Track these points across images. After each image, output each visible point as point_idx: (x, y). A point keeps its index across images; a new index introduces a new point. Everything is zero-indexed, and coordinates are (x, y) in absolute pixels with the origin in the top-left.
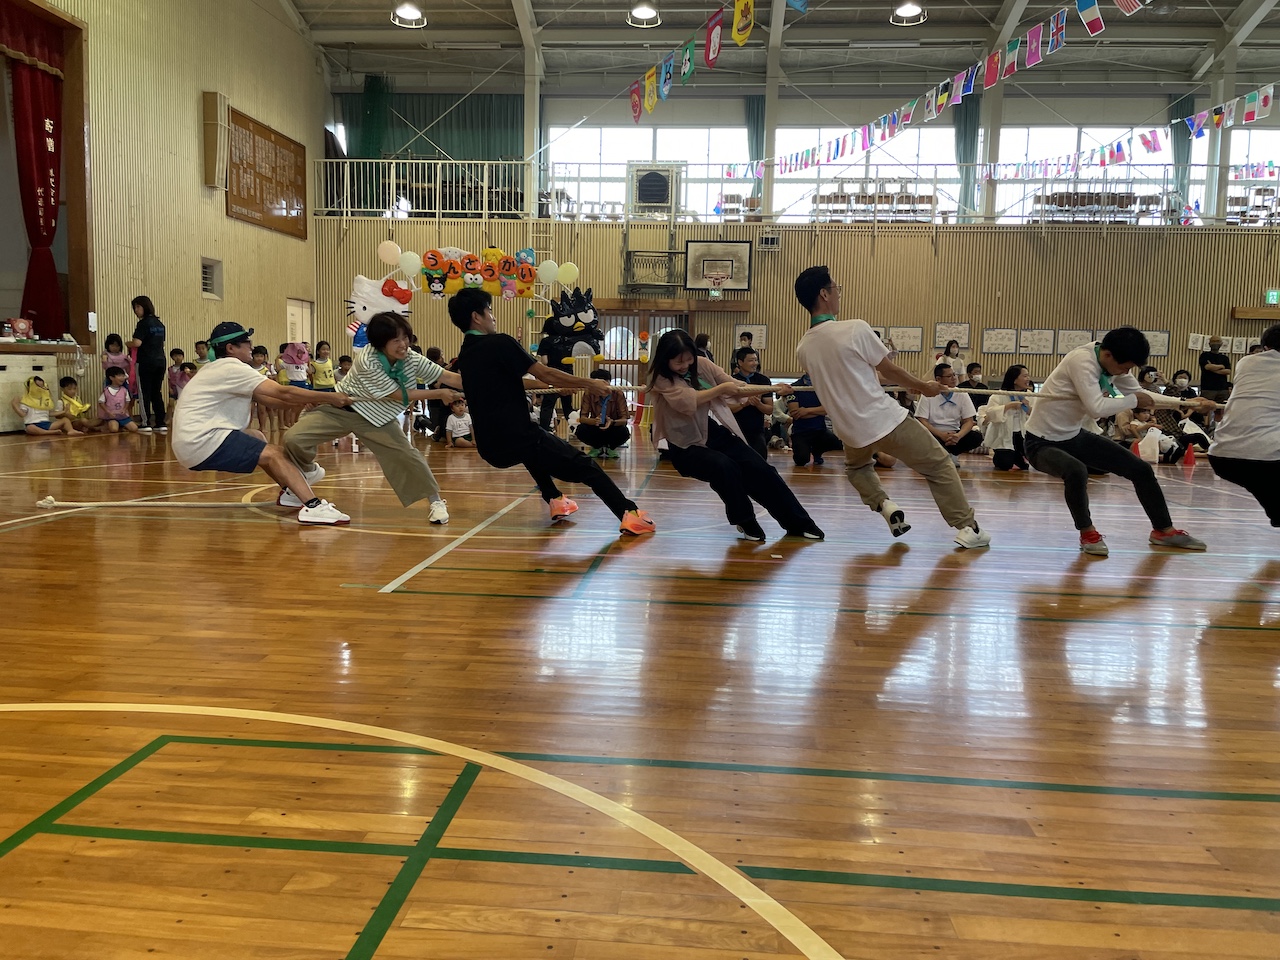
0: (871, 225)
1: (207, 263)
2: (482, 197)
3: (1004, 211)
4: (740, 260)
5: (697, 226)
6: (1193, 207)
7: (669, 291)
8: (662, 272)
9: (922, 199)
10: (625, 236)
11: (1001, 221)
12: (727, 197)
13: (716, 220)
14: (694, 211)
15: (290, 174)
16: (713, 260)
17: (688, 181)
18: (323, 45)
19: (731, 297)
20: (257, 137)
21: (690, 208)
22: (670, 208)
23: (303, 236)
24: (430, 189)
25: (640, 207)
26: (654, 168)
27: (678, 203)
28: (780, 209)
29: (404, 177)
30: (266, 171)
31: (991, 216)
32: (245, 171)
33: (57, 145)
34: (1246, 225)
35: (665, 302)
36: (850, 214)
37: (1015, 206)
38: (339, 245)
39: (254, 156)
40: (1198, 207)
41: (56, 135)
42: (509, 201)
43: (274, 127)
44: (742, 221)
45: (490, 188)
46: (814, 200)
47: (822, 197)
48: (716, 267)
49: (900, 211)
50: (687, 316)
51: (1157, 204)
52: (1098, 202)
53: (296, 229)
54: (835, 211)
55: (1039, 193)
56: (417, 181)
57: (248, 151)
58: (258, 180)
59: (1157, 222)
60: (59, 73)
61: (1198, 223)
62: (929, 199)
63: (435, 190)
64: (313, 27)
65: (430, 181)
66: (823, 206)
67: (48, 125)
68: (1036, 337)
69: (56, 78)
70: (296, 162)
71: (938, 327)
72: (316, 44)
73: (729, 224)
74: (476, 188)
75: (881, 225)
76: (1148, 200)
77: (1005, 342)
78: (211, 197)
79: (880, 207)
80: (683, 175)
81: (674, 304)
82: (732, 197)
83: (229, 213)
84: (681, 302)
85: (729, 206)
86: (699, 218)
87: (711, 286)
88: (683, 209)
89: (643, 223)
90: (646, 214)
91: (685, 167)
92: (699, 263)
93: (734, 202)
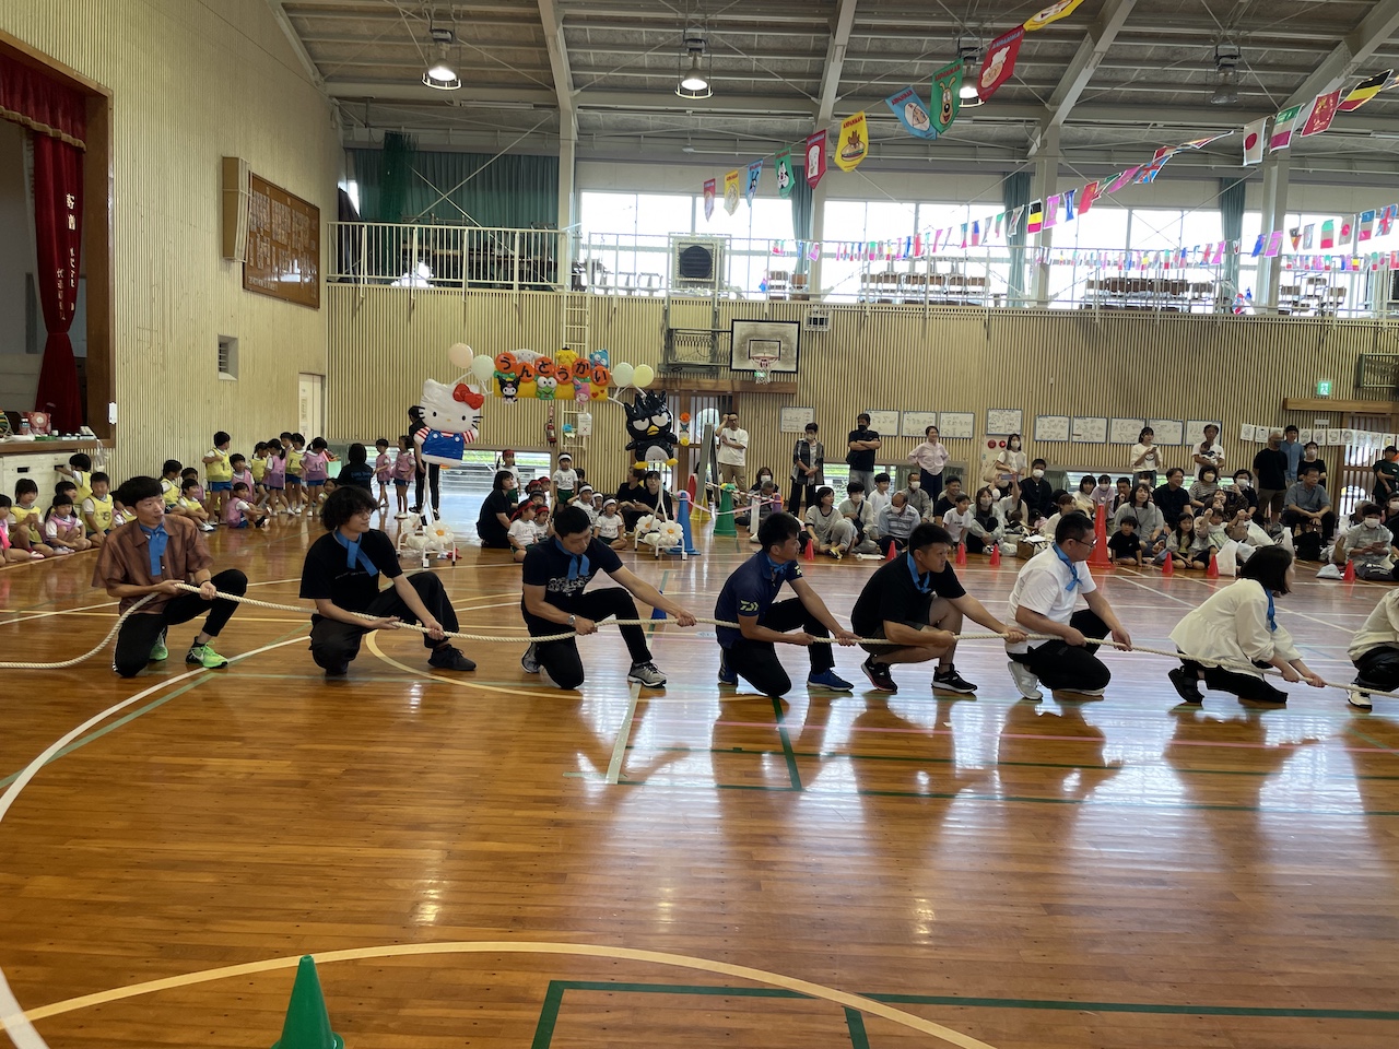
0: (923, 306)
1: (224, 341)
2: (512, 266)
3: (1057, 295)
4: (788, 341)
5: (741, 302)
6: (1245, 294)
7: (712, 370)
8: (705, 351)
9: (974, 281)
10: (666, 312)
11: (1052, 306)
12: (773, 274)
13: (762, 297)
14: (738, 287)
15: (305, 239)
16: (760, 341)
17: (732, 253)
18: (337, 98)
19: (777, 378)
20: (273, 202)
21: (733, 284)
22: (714, 283)
23: (315, 305)
24: (455, 257)
25: (681, 282)
26: (697, 241)
27: (722, 276)
28: (827, 287)
29: (428, 244)
30: (282, 239)
31: (1044, 300)
32: (262, 240)
33: (78, 223)
34: (1296, 314)
35: (707, 383)
36: (899, 294)
37: (1068, 290)
38: (354, 314)
39: (271, 223)
40: (1249, 295)
41: (78, 212)
42: (541, 271)
43: (290, 189)
44: (787, 299)
45: (521, 257)
46: (864, 278)
47: (872, 276)
48: (762, 348)
49: (952, 293)
50: (731, 397)
51: (1210, 291)
52: (1152, 290)
53: (305, 297)
54: (886, 291)
55: (1092, 278)
56: (442, 247)
57: (264, 217)
58: (274, 248)
59: (1210, 310)
60: (83, 145)
61: (1250, 312)
62: (982, 281)
63: (462, 257)
64: (329, 79)
65: (455, 248)
66: (873, 286)
67: (70, 202)
68: (1089, 425)
69: (79, 151)
70: (310, 225)
71: (990, 413)
72: (331, 97)
73: (775, 302)
74: (506, 257)
75: (933, 306)
76: (1202, 288)
77: (1058, 430)
78: (228, 269)
79: (931, 288)
80: (727, 248)
81: (717, 384)
82: (778, 273)
83: (246, 285)
84: (725, 382)
85: (774, 283)
86: (744, 294)
87: (758, 367)
88: (726, 284)
89: (684, 298)
90: (689, 288)
91: (730, 241)
92: (745, 342)
93: (781, 279)
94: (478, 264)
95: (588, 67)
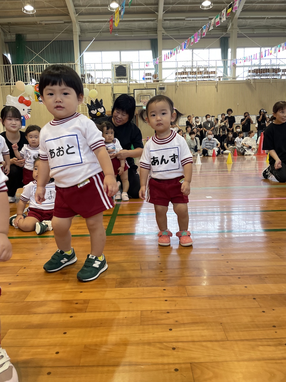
0: (196, 82)
3: (239, 76)
4: (152, 95)
5: (137, 84)
9: (212, 73)
10: (112, 89)
11: (238, 79)
12: (146, 74)
13: (143, 82)
14: (135, 79)
16: (143, 96)
17: (134, 70)
22: (127, 78)
25: (117, 78)
26: (122, 64)
27: (130, 76)
28: (165, 78)
31: (235, 77)
36: (188, 78)
37: (242, 74)
44: (152, 82)
46: (176, 74)
47: (179, 73)
48: (144, 98)
49: (205, 77)
52: (269, 72)
54: (183, 78)
55: (250, 69)
66: (179, 76)
73: (148, 83)
75: (199, 82)
76: (284, 70)
79: (198, 76)
80: (131, 68)
82: (148, 74)
85: (147, 77)
86: (137, 81)
87: (143, 104)
88: (132, 78)
89: (118, 84)
90: (119, 81)
91: (132, 64)
92: (139, 97)
93: (149, 76)
95: (80, 6)
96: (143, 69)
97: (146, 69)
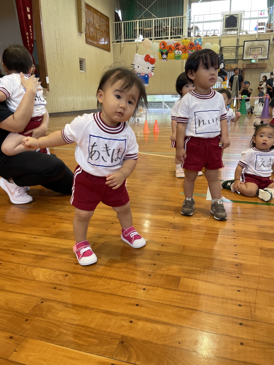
1: (81, 60)
2: (168, 31)
4: (265, 47)
5: (247, 35)
7: (236, 61)
8: (234, 54)
10: (220, 41)
12: (260, 23)
13: (255, 32)
14: (246, 30)
15: (105, 28)
16: (254, 48)
19: (260, 62)
20: (94, 14)
22: (238, 29)
23: (109, 50)
24: (150, 30)
25: (226, 30)
26: (232, 14)
27: (240, 27)
29: (142, 26)
30: (98, 27)
32: (91, 27)
33: (31, 17)
35: (234, 66)
38: (120, 53)
39: (94, 21)
41: (31, 13)
42: (178, 32)
43: (99, 10)
44: (265, 32)
45: (171, 27)
48: (255, 51)
50: (242, 71)
53: (107, 48)
56: (146, 27)
57: (91, 19)
58: (95, 30)
63: (152, 30)
67: (28, 10)
70: (106, 24)
73: (260, 34)
78: (81, 35)
80: (243, 18)
82: (262, 23)
83: (87, 42)
84: (240, 65)
85: (260, 27)
86: (248, 32)
87: (253, 58)
88: (242, 29)
89: (227, 36)
90: (228, 32)
91: (244, 13)
92: (249, 49)
93: (262, 25)
94: (157, 32)
96: (256, 18)
97: (260, 18)
